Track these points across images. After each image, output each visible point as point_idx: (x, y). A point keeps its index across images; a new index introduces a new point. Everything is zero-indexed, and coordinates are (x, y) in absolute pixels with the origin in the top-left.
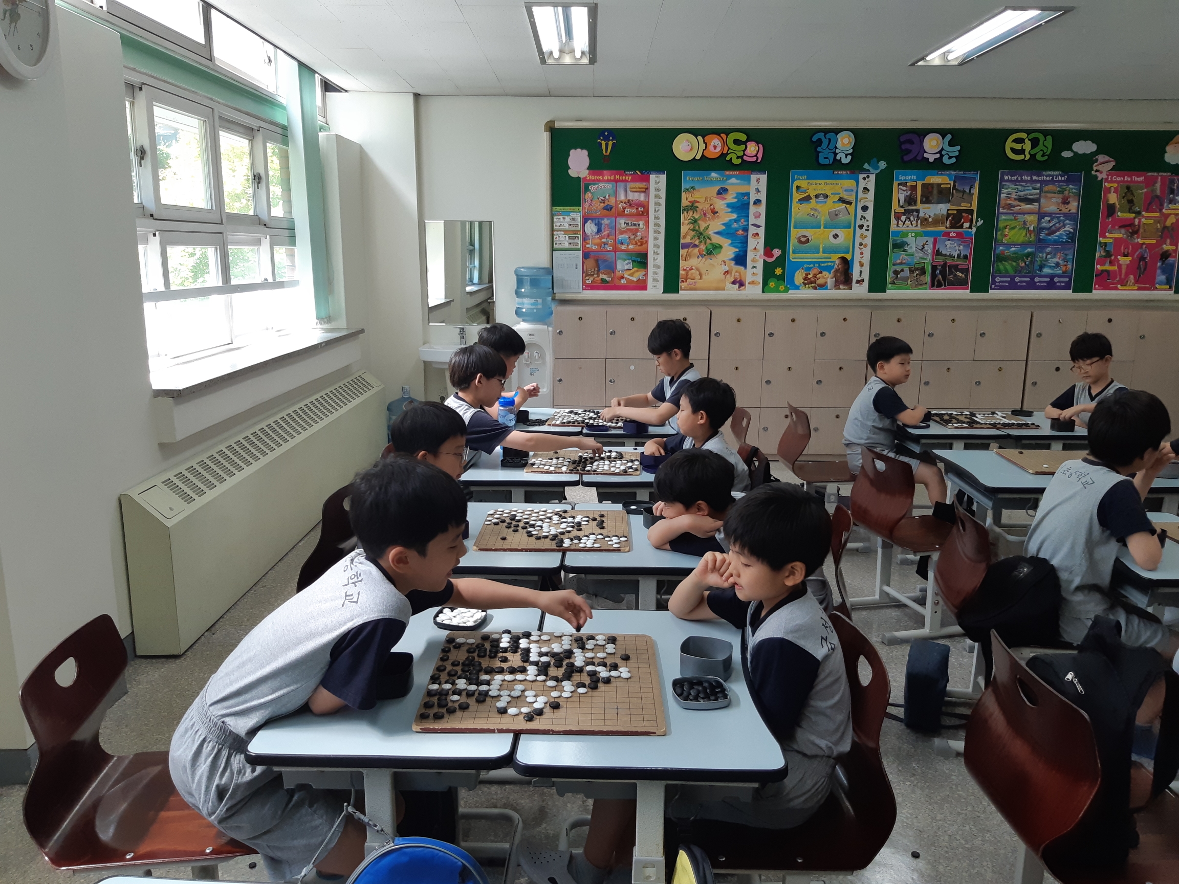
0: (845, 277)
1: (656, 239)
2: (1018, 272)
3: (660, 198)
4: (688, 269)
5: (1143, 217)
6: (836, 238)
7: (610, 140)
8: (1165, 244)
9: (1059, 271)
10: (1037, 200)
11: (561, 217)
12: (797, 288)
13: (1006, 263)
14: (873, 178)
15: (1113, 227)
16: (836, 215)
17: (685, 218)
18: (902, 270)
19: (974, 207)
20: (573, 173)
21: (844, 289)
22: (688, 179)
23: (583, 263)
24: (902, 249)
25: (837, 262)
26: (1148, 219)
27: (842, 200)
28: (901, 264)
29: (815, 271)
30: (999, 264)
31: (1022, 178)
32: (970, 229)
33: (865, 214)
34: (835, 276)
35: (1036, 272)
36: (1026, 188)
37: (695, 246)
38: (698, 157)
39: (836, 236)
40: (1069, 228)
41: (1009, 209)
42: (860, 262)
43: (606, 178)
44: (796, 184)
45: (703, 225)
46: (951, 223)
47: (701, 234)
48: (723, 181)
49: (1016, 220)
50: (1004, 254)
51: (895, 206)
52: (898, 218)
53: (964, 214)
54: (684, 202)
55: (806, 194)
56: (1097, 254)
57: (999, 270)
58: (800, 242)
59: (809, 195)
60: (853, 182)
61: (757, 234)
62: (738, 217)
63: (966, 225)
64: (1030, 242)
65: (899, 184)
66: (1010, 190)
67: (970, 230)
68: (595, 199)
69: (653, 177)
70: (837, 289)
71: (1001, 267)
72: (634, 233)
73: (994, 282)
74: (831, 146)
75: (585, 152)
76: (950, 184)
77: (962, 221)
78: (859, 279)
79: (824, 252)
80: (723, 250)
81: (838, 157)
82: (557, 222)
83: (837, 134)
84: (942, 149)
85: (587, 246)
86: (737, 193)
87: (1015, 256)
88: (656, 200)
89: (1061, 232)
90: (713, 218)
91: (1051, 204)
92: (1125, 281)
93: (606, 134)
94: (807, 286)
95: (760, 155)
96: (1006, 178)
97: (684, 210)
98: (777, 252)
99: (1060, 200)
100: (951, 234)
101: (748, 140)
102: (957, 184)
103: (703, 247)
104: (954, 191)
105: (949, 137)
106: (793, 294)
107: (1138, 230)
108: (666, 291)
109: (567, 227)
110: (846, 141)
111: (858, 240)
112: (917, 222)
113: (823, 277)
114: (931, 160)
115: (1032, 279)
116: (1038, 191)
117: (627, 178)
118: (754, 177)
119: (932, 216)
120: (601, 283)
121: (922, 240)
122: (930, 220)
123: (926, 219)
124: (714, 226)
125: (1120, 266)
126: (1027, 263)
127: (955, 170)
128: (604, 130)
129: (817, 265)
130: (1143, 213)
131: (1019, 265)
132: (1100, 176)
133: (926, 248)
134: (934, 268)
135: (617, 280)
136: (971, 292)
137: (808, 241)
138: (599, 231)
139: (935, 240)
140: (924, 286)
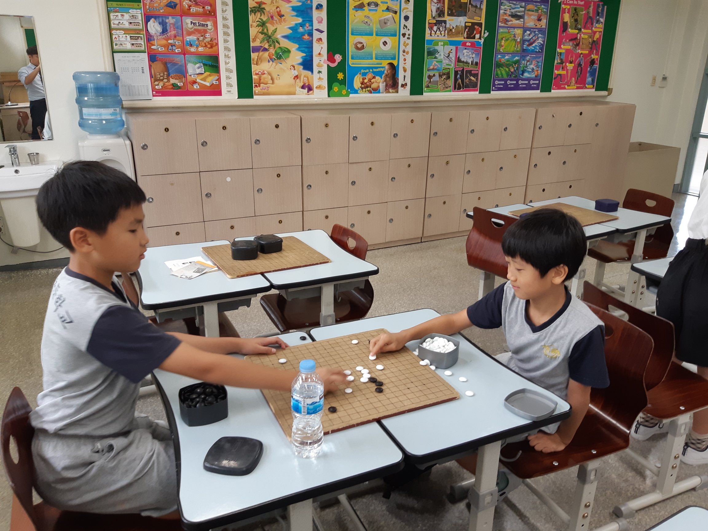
0: (393, 81)
1: (226, 41)
4: (260, 73)
5: (582, 32)
6: (385, 45)
8: (592, 54)
10: (523, 17)
13: (502, 69)
16: (385, 23)
17: (253, 20)
18: (434, 75)
19: (483, 20)
23: (150, 67)
25: (387, 67)
27: (389, 10)
28: (433, 69)
29: (370, 76)
30: (498, 70)
32: (480, 39)
33: (406, 24)
34: (385, 80)
36: (517, 6)
39: (385, 43)
41: (505, 23)
42: (404, 66)
46: (467, 34)
47: (270, 37)
50: (501, 61)
52: (431, 28)
53: (476, 27)
54: (251, 3)
55: (361, 2)
57: (497, 74)
58: (357, 48)
59: (363, 3)
61: (320, 39)
64: (517, 51)
66: (506, 7)
67: (480, 41)
70: (387, 93)
71: (499, 72)
72: (202, 34)
73: (494, 84)
77: (475, 32)
78: (403, 83)
79: (376, 59)
80: (292, 54)
82: (115, 19)
85: (153, 47)
87: (508, 63)
91: (531, 21)
92: (570, 83)
94: (364, 90)
97: (252, 13)
99: (536, 18)
100: (468, 44)
104: (470, 5)
106: (353, 98)
107: (579, 43)
109: (127, 25)
111: (402, 48)
112: (445, 32)
113: (376, 82)
115: (518, 81)
116: (523, 9)
119: (455, 27)
121: (449, 48)
123: (451, 30)
124: (281, 30)
125: (567, 71)
126: (515, 69)
129: (371, 70)
130: (582, 30)
131: (510, 70)
133: (451, 56)
134: (456, 73)
135: (189, 85)
136: (480, 93)
137: (363, 47)
138: (164, 31)
139: (457, 48)
140: (449, 89)
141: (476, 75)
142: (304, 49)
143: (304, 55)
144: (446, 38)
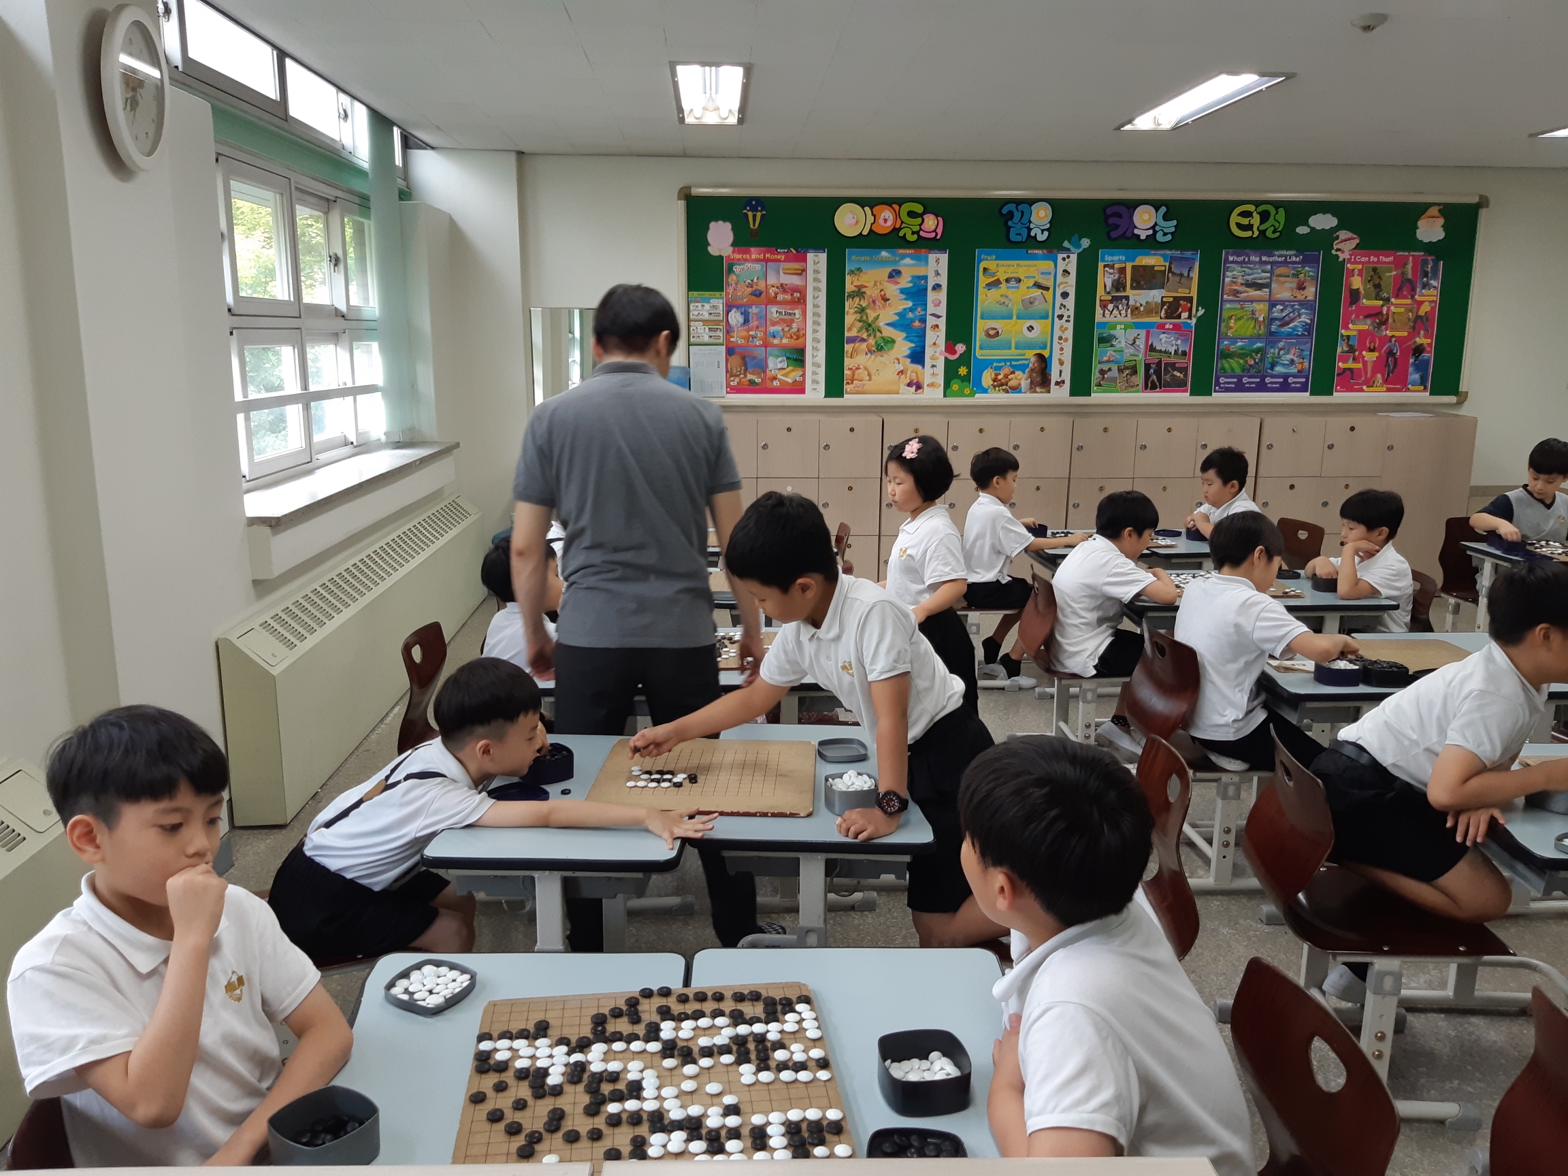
0: (1042, 377)
1: (815, 331)
2: (1246, 370)
3: (819, 281)
4: (854, 368)
5: (1392, 304)
6: (1030, 331)
7: (758, 211)
8: (1419, 336)
9: (1294, 370)
10: (1268, 286)
11: (700, 304)
12: (985, 391)
13: (1232, 361)
14: (1074, 257)
15: (1357, 317)
16: (1031, 303)
17: (850, 306)
18: (1110, 370)
19: (1194, 294)
20: (713, 250)
21: (1041, 392)
22: (853, 259)
23: (727, 360)
24: (1109, 344)
25: (1033, 359)
26: (1398, 307)
27: (1038, 285)
28: (1108, 361)
29: (1006, 370)
31: (1249, 259)
32: (1190, 319)
33: (1065, 302)
34: (1030, 376)
35: (1267, 372)
36: (1255, 271)
37: (863, 340)
38: (865, 233)
39: (1031, 328)
40: (1305, 319)
41: (1234, 295)
42: (1059, 359)
43: (753, 256)
44: (983, 265)
45: (871, 315)
46: (1166, 312)
47: (870, 325)
48: (896, 262)
49: (1242, 308)
50: (1229, 350)
51: (1100, 292)
52: (1104, 306)
53: (1181, 302)
54: (849, 287)
55: (996, 278)
56: (1339, 350)
57: (1223, 368)
58: (989, 336)
59: (998, 280)
60: (1051, 264)
61: (937, 326)
62: (913, 305)
63: (1185, 315)
64: (1259, 335)
65: (1105, 266)
66: (1235, 273)
67: (1189, 321)
68: (741, 282)
69: (810, 256)
70: (1033, 392)
71: (1226, 366)
72: (789, 323)
73: (1217, 383)
74: (1025, 220)
75: (728, 226)
76: (1165, 266)
77: (1180, 310)
78: (1059, 380)
79: (1016, 348)
80: (896, 345)
81: (1033, 234)
82: (695, 310)
83: (1031, 205)
84: (1156, 224)
85: (732, 339)
86: (913, 277)
87: (1242, 351)
88: (816, 284)
89: (1295, 323)
90: (884, 307)
91: (1284, 290)
92: (1372, 382)
93: (754, 203)
94: (997, 388)
95: (940, 231)
96: (1231, 259)
97: (849, 296)
98: (961, 348)
99: (1294, 285)
100: (1167, 326)
101: (925, 213)
102: (1173, 266)
103: (872, 341)
104: (1170, 274)
105: (1163, 209)
106: (980, 399)
107: (1387, 319)
108: (828, 394)
109: (706, 316)
110: (1042, 214)
111: (1057, 333)
112: (1126, 311)
113: (1016, 378)
114: (1143, 237)
115: (1263, 379)
116: (1268, 275)
117: (779, 257)
118: (932, 257)
119: (1144, 304)
120: (749, 385)
121: (1133, 333)
122: (1142, 309)
123: (1137, 308)
124: (885, 316)
125: (1365, 363)
126: (1257, 360)
127: (1170, 249)
128: (751, 199)
129: (1008, 363)
130: (1393, 300)
131: (1247, 363)
132: (1342, 257)
133: (1137, 343)
134: (1147, 367)
135: (768, 382)
136: (1191, 395)
137: (997, 334)
138: (746, 321)
139: (1148, 333)
140: (1134, 389)
141: (1184, 370)
142: (913, 338)
143: (913, 345)
144: (1129, 319)
